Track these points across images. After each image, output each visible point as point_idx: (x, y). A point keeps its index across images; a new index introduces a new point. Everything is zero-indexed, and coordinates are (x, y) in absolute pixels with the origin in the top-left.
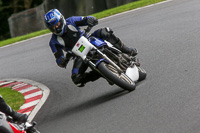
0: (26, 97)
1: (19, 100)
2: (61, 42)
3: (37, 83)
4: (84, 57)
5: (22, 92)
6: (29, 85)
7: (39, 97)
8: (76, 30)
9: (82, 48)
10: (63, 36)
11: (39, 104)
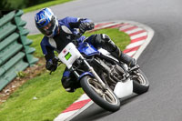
0: (133, 38)
1: (125, 40)
2: (53, 43)
3: (142, 25)
4: (70, 66)
5: (129, 32)
6: (135, 27)
7: (144, 38)
8: (70, 32)
9: (68, 55)
10: (55, 38)
11: (144, 44)
